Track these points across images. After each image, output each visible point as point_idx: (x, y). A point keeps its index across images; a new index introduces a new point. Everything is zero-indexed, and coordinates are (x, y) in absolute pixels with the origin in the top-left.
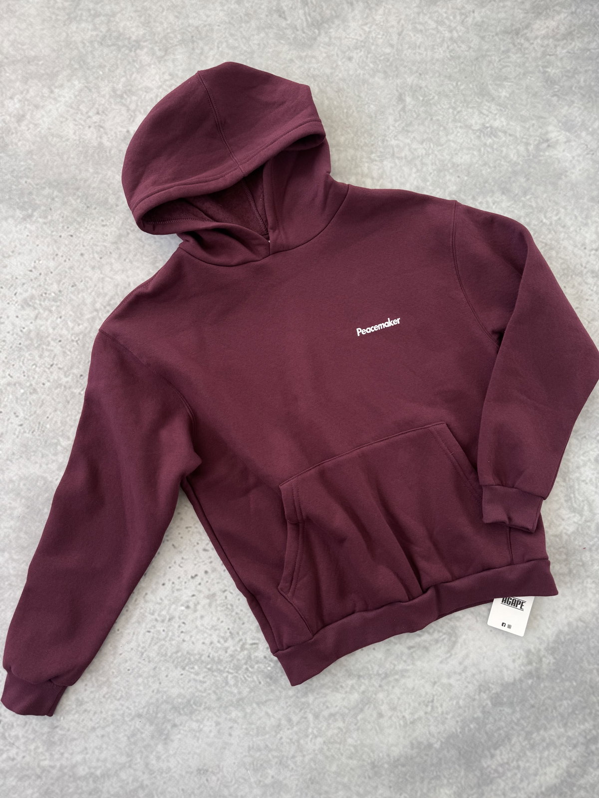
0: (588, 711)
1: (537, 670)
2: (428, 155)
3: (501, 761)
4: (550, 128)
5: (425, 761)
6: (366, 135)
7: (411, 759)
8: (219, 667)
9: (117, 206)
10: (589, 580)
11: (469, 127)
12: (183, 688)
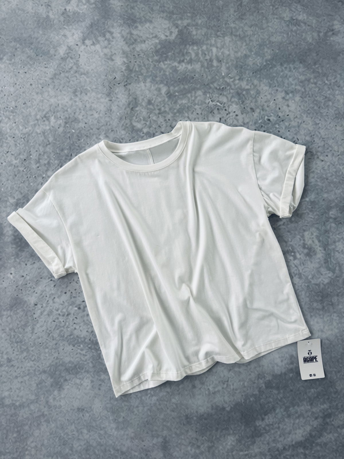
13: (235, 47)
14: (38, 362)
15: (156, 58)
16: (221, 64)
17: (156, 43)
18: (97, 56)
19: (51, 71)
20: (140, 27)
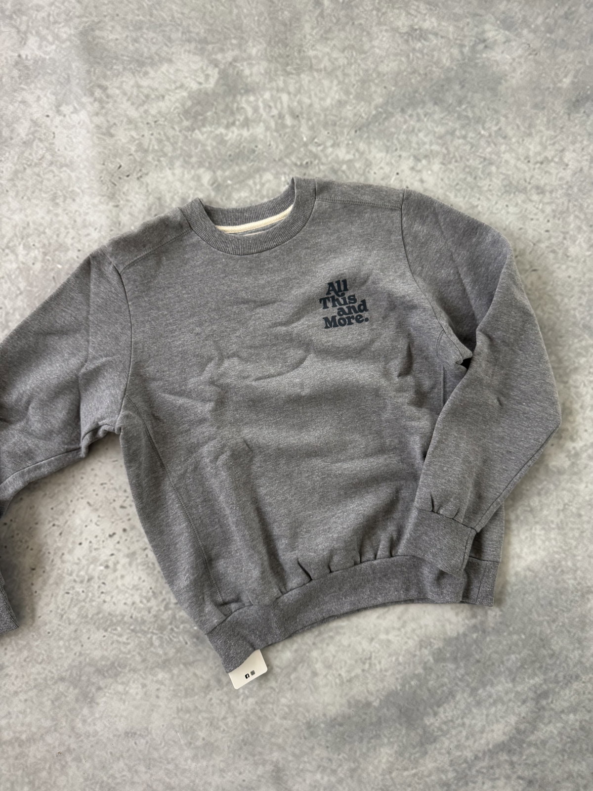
0: (538, 665)
1: (482, 623)
2: (349, 64)
3: (445, 720)
4: (487, 27)
5: (364, 720)
6: (280, 45)
7: (349, 718)
8: (143, 627)
9: (12, 139)
10: (538, 527)
11: (395, 30)
12: (106, 650)
13: (320, 91)
14: (49, 663)
15: (186, 123)
16: (299, 121)
17: (184, 97)
18: (84, 132)
19: (8, 167)
20: (152, 73)
